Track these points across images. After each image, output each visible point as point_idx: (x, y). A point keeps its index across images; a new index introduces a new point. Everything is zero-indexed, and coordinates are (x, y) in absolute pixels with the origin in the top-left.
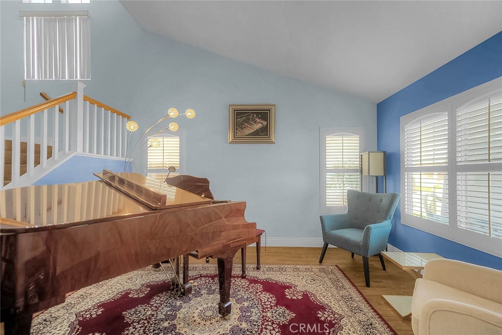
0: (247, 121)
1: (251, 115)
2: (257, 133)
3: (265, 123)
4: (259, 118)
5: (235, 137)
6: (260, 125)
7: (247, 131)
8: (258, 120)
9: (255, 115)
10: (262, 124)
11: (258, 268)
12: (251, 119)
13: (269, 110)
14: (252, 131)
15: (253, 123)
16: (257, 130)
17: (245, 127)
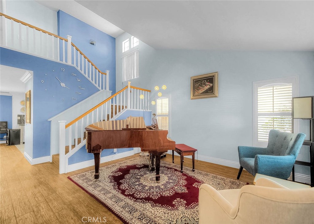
0: (201, 85)
1: (203, 81)
2: (206, 92)
3: (211, 85)
4: (208, 82)
5: (194, 96)
6: (208, 87)
7: (201, 91)
8: (207, 83)
9: (205, 81)
10: (210, 85)
11: (194, 171)
12: (203, 83)
13: (214, 76)
14: (203, 91)
15: (204, 86)
16: (207, 90)
17: (200, 89)
